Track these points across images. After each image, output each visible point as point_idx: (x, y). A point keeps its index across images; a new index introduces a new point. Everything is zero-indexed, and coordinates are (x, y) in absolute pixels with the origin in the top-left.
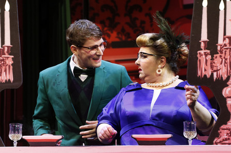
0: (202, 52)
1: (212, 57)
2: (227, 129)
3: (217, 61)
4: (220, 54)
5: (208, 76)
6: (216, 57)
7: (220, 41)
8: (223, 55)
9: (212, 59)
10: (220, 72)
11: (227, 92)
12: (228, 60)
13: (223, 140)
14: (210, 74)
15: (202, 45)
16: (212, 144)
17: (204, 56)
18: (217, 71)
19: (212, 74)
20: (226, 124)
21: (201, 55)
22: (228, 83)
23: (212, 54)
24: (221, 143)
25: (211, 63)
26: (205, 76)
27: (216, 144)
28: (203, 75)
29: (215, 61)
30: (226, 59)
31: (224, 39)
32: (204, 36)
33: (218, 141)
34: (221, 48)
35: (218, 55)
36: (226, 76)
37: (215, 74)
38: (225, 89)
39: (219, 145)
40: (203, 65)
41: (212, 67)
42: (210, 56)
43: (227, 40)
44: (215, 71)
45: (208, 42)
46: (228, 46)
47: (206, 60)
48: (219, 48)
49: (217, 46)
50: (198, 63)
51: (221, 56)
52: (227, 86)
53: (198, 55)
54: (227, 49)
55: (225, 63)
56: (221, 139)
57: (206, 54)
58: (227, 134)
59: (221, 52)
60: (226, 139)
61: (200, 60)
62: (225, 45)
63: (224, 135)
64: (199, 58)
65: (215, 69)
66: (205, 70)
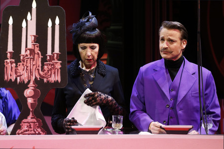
0: (8, 61)
1: (16, 64)
2: (27, 122)
3: (20, 68)
4: (22, 63)
5: (13, 80)
6: (20, 65)
7: (23, 52)
8: (25, 63)
9: (16, 67)
10: (23, 77)
11: (28, 93)
12: (29, 68)
13: (24, 131)
14: (15, 78)
15: (9, 55)
16: (15, 134)
17: (10, 64)
18: (20, 76)
19: (16, 79)
20: (26, 118)
21: (7, 63)
22: (29, 86)
24: (22, 133)
25: (16, 70)
26: (11, 80)
27: (19, 134)
28: (9, 79)
29: (19, 68)
30: (27, 67)
31: (26, 51)
32: (10, 48)
33: (20, 132)
34: (23, 58)
35: (21, 64)
36: (27, 80)
37: (18, 78)
38: (26, 90)
39: (21, 135)
40: (9, 72)
41: (16, 73)
42: (15, 64)
43: (28, 51)
44: (18, 76)
45: (13, 53)
46: (29, 57)
47: (12, 68)
48: (22, 58)
49: (20, 56)
50: (5, 69)
51: (23, 64)
52: (28, 88)
53: (5, 64)
54: (28, 58)
55: (27, 69)
56: (22, 130)
57: (11, 63)
58: (28, 126)
59: (24, 61)
60: (26, 131)
61: (6, 67)
62: (27, 55)
63: (25, 127)
64: (6, 66)
65: (18, 74)
66: (11, 75)
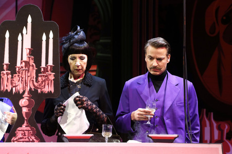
0: (5, 72)
1: (12, 76)
2: (22, 130)
3: (16, 79)
4: (18, 74)
5: (9, 91)
6: (15, 76)
7: (19, 64)
8: (20, 75)
9: (12, 78)
10: (18, 88)
11: (23, 103)
12: (24, 79)
13: (19, 139)
14: (10, 89)
15: (5, 67)
16: (10, 141)
17: (6, 75)
18: (15, 86)
19: (12, 89)
20: (21, 126)
21: (4, 74)
22: (23, 96)
23: (12, 74)
24: (17, 140)
25: (11, 81)
26: (7, 90)
27: (14, 141)
28: (5, 90)
29: (15, 79)
30: (22, 78)
31: (21, 63)
32: (6, 60)
33: (15, 139)
34: (19, 69)
35: (17, 75)
36: (22, 91)
37: (14, 89)
38: (21, 100)
39: (16, 142)
40: (5, 82)
41: (12, 83)
42: (11, 76)
43: (24, 64)
44: (14, 87)
45: (9, 65)
46: (24, 68)
47: (8, 79)
48: (17, 69)
49: (16, 68)
50: (2, 80)
51: (18, 76)
52: (23, 98)
53: (2, 75)
54: (23, 70)
55: (22, 80)
56: (17, 138)
57: (8, 74)
58: (22, 134)
59: (19, 73)
60: (21, 138)
61: (3, 78)
62: (22, 67)
63: (19, 135)
64: (2, 77)
65: (14, 85)
66: (7, 86)
